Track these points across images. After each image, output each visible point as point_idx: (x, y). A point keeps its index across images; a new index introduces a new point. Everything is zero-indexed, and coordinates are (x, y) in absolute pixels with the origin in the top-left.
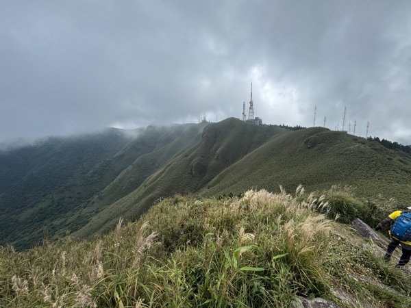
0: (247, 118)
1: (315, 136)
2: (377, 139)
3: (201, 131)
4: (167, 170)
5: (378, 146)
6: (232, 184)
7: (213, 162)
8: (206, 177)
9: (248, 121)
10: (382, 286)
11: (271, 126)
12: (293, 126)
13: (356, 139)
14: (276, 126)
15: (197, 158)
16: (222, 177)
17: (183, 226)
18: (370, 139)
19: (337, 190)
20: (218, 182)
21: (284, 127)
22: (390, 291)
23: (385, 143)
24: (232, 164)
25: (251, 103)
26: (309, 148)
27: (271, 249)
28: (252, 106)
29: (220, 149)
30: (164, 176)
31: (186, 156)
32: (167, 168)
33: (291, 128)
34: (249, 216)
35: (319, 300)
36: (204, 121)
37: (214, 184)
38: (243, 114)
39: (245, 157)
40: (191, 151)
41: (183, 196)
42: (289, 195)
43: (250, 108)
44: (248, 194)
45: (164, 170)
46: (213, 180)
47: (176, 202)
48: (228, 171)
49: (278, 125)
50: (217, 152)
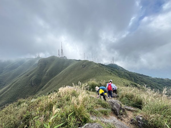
0: (60, 56)
1: (85, 63)
2: (100, 63)
3: (37, 62)
4: (13, 85)
5: (101, 66)
6: (55, 86)
7: (44, 77)
8: (41, 85)
9: (61, 57)
10: (103, 109)
11: (70, 60)
12: (78, 60)
13: (96, 64)
14: (72, 59)
15: (35, 76)
16: (50, 83)
17: (22, 118)
18: (99, 64)
19: (92, 81)
20: (48, 86)
21: (75, 60)
22: (105, 109)
23: (102, 64)
24: (54, 76)
25: (62, 50)
26: (83, 67)
27: (68, 112)
28: (62, 51)
29: (48, 70)
30: (10, 90)
31: (27, 75)
32: (12, 84)
33: (77, 60)
34: (61, 99)
35: (86, 124)
36: (39, 57)
37: (46, 88)
38: (59, 54)
39: (61, 73)
40: (30, 73)
41: (24, 99)
42: (78, 86)
43: (62, 52)
44: (60, 89)
45: (10, 86)
46: (45, 85)
47: (20, 104)
48: (53, 80)
49: (73, 59)
50: (47, 71)
